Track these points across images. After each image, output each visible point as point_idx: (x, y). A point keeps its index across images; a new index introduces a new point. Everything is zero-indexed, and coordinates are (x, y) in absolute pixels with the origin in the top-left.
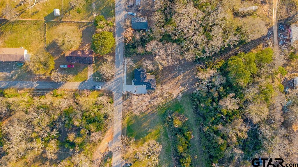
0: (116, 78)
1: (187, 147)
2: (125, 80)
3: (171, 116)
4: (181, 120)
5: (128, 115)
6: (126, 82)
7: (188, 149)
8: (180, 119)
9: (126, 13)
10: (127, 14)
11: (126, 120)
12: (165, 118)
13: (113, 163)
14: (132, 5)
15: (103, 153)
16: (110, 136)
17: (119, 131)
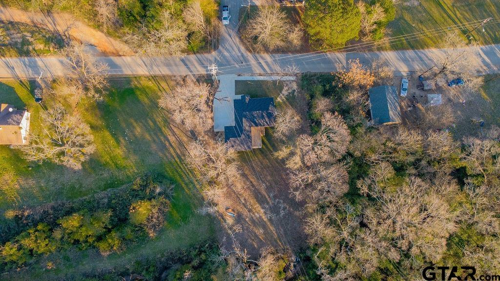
0: (249, 56)
1: (78, 241)
2: (246, 77)
3: (160, 194)
4: (149, 220)
5: (161, 88)
6: (242, 81)
7: (74, 244)
8: (152, 217)
9: (405, 74)
10: (402, 77)
11: (151, 84)
12: (155, 180)
13: (44, 59)
14: (426, 88)
15: (70, 33)
16: (110, 49)
17: (124, 69)
